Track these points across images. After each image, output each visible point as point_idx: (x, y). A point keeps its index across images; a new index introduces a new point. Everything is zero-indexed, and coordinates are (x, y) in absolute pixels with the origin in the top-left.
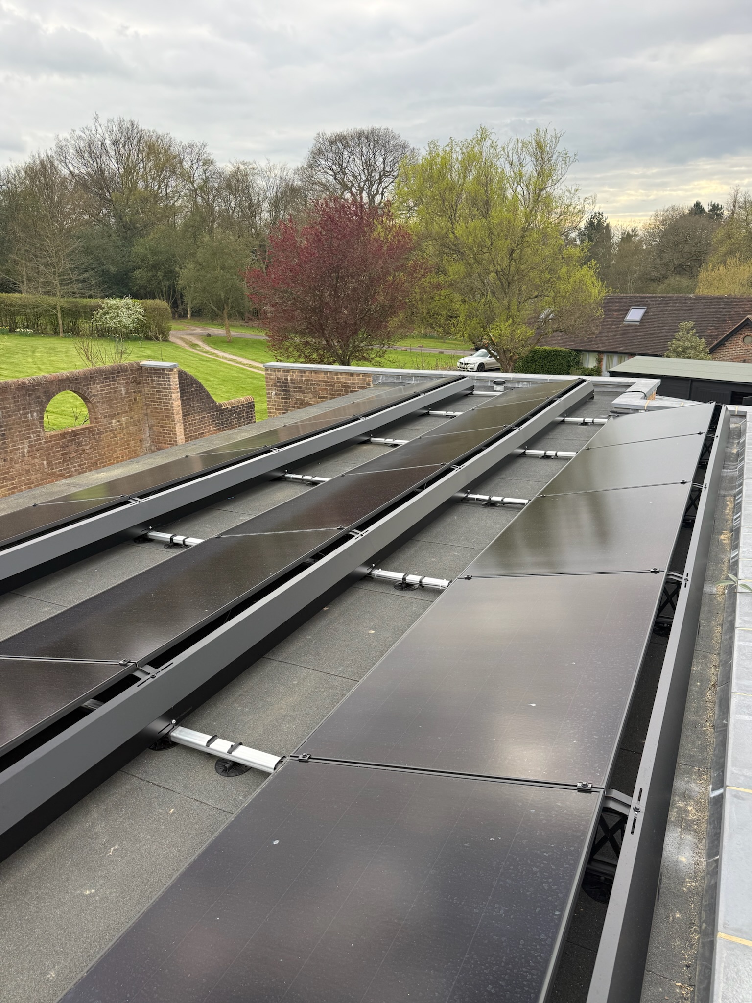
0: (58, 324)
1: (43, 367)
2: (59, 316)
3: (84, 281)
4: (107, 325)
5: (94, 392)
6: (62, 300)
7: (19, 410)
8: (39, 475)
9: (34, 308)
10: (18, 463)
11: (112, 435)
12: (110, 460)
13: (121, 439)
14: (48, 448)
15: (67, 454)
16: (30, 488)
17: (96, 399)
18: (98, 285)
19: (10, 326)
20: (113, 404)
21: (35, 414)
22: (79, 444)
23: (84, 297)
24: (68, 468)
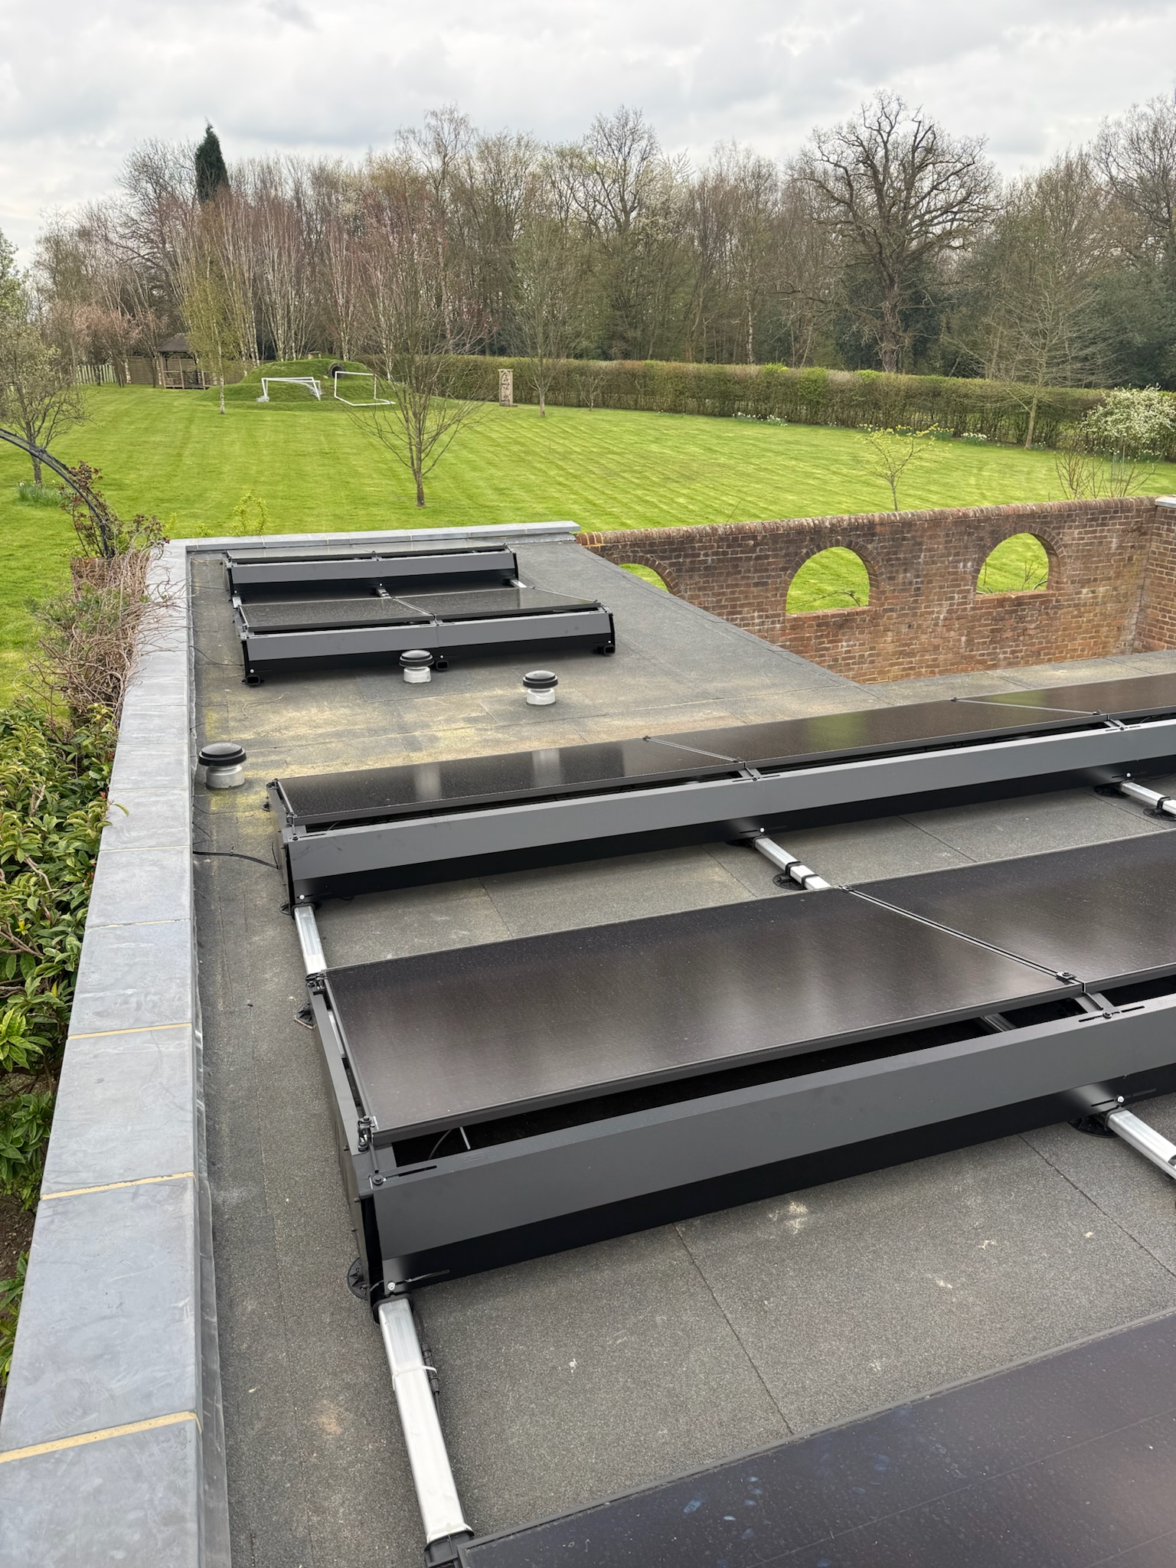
0: (1027, 428)
1: (989, 494)
2: (1033, 414)
3: (1086, 359)
4: (1106, 433)
5: (1067, 540)
6: (1043, 389)
7: (949, 556)
8: (950, 656)
9: (997, 401)
10: (926, 633)
11: (1076, 613)
12: (1061, 652)
13: (1089, 621)
14: (974, 619)
15: (998, 630)
16: (933, 672)
17: (1067, 552)
18: (1106, 366)
19: (956, 428)
20: (1092, 563)
21: (969, 564)
22: (1022, 619)
23: (1079, 386)
24: (995, 653)
